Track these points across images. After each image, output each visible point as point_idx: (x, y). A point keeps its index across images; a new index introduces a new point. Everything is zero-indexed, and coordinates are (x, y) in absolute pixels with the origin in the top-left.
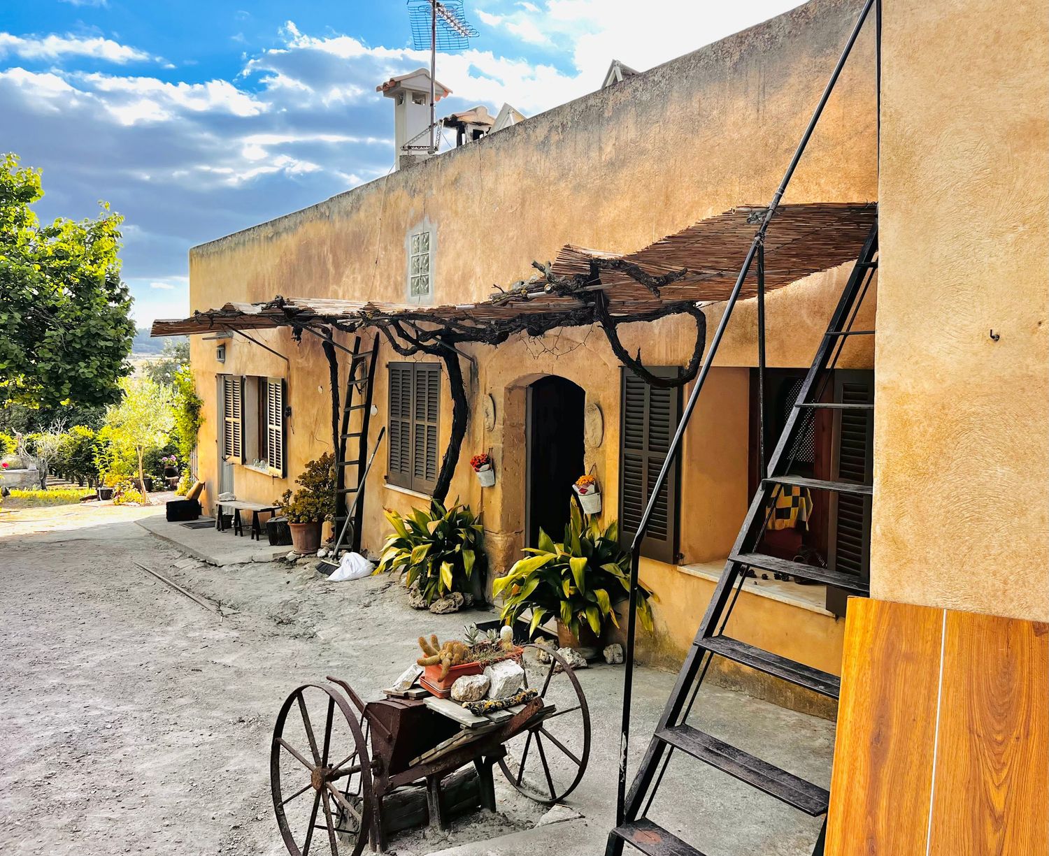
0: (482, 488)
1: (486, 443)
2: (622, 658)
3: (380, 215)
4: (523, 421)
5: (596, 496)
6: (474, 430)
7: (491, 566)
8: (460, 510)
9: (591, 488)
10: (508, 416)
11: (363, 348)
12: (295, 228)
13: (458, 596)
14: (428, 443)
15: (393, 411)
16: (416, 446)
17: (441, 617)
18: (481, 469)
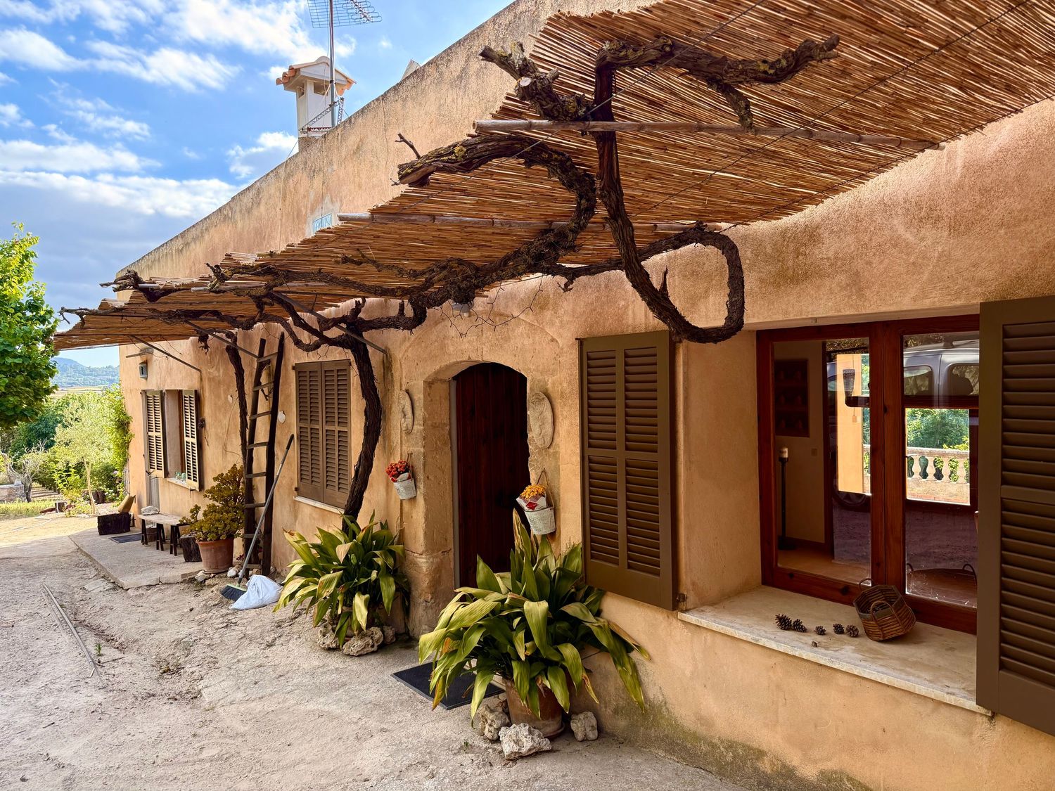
0: (401, 501)
1: (404, 448)
2: (596, 732)
3: (280, 205)
4: (446, 421)
5: (549, 512)
6: (390, 434)
7: (415, 593)
8: (376, 529)
9: (542, 502)
10: (429, 415)
11: (268, 351)
12: (202, 236)
13: (377, 633)
14: (339, 451)
15: (301, 416)
16: (327, 453)
17: (357, 661)
18: (398, 479)
